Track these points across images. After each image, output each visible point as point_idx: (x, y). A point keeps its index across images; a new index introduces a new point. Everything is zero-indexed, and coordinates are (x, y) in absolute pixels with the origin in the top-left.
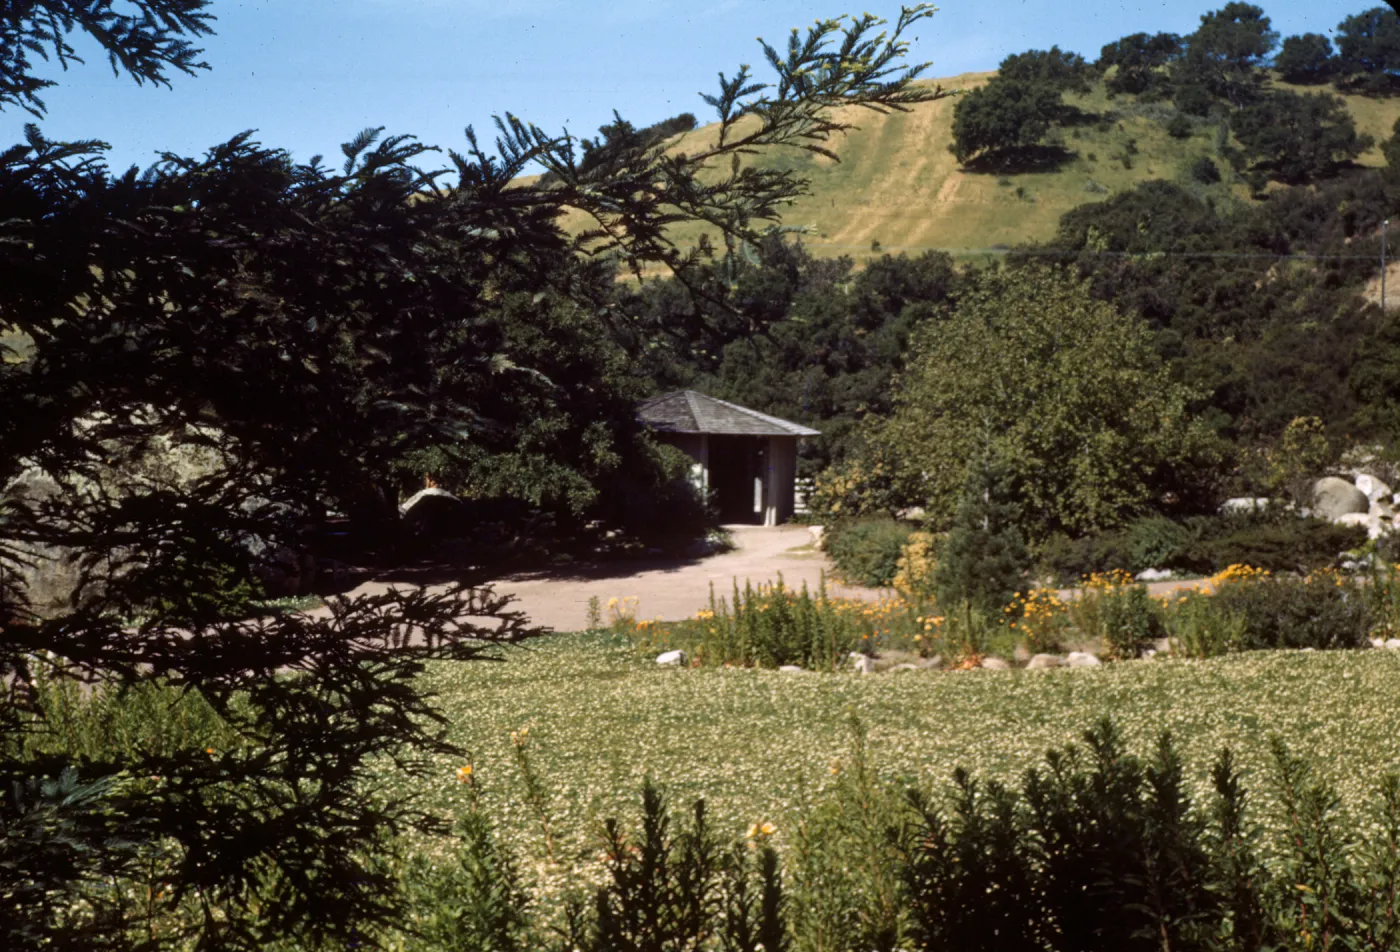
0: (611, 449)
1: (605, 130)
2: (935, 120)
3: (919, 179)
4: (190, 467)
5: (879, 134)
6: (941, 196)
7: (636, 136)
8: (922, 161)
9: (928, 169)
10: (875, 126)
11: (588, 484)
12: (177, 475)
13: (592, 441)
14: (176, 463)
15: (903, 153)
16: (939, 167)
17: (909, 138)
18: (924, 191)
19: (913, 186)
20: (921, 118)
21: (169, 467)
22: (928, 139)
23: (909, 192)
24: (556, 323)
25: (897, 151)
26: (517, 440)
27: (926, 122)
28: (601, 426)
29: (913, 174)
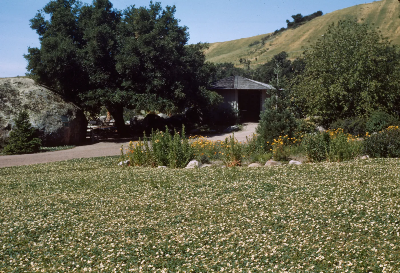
0: (182, 91)
1: (293, 17)
2: (396, 9)
3: (390, 27)
4: (26, 100)
5: (378, 14)
6: (396, 32)
7: (303, 18)
8: (391, 21)
9: (393, 24)
10: (377, 11)
11: (173, 104)
12: (21, 103)
13: (175, 89)
14: (22, 99)
15: (386, 19)
16: (396, 23)
17: (388, 15)
18: (391, 30)
19: (387, 29)
20: (392, 8)
21: (18, 100)
22: (394, 14)
23: (386, 31)
24: (158, 45)
25: (384, 19)
26: (146, 89)
27: (393, 10)
28: (178, 83)
29: (388, 25)
